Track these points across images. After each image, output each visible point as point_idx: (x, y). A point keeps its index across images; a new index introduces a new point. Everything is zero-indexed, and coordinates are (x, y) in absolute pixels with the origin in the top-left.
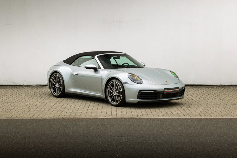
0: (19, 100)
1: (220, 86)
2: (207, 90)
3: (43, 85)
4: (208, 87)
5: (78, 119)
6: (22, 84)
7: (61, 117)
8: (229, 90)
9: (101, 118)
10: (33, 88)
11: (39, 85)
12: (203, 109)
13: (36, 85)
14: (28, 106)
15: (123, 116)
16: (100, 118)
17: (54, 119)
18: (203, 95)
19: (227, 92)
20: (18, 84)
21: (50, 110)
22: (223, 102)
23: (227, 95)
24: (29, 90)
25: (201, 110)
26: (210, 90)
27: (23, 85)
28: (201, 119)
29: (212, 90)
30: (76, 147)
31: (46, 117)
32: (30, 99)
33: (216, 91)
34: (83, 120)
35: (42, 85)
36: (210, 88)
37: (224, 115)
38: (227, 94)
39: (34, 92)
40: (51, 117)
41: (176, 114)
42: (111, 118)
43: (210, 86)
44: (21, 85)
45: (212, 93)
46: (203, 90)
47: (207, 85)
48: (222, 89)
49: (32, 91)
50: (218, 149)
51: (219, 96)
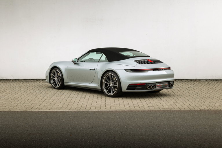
0: (3, 94)
1: (196, 80)
2: (183, 85)
3: (30, 80)
4: (184, 81)
5: (53, 112)
6: (10, 78)
7: (37, 110)
8: (203, 84)
9: (76, 110)
10: (20, 82)
11: (26, 79)
12: (174, 102)
13: (23, 80)
14: (9, 100)
15: (96, 109)
16: (74, 110)
17: (31, 111)
18: (177, 88)
19: (200, 86)
20: (6, 79)
21: (30, 103)
22: (195, 95)
23: (199, 89)
24: (15, 84)
25: (172, 103)
26: (186, 84)
27: (10, 80)
28: (170, 112)
29: (188, 84)
30: (44, 138)
31: (24, 109)
32: (14, 92)
33: (190, 85)
34: (57, 112)
35: (28, 80)
36: (185, 83)
37: (192, 108)
38: (200, 87)
39: (19, 86)
40: (28, 109)
41: (147, 107)
42: (84, 111)
43: (186, 81)
44: (8, 80)
45: (186, 87)
46: (178, 84)
47: (184, 80)
48: (196, 83)
49: (17, 85)
50: (178, 140)
51: (193, 90)
